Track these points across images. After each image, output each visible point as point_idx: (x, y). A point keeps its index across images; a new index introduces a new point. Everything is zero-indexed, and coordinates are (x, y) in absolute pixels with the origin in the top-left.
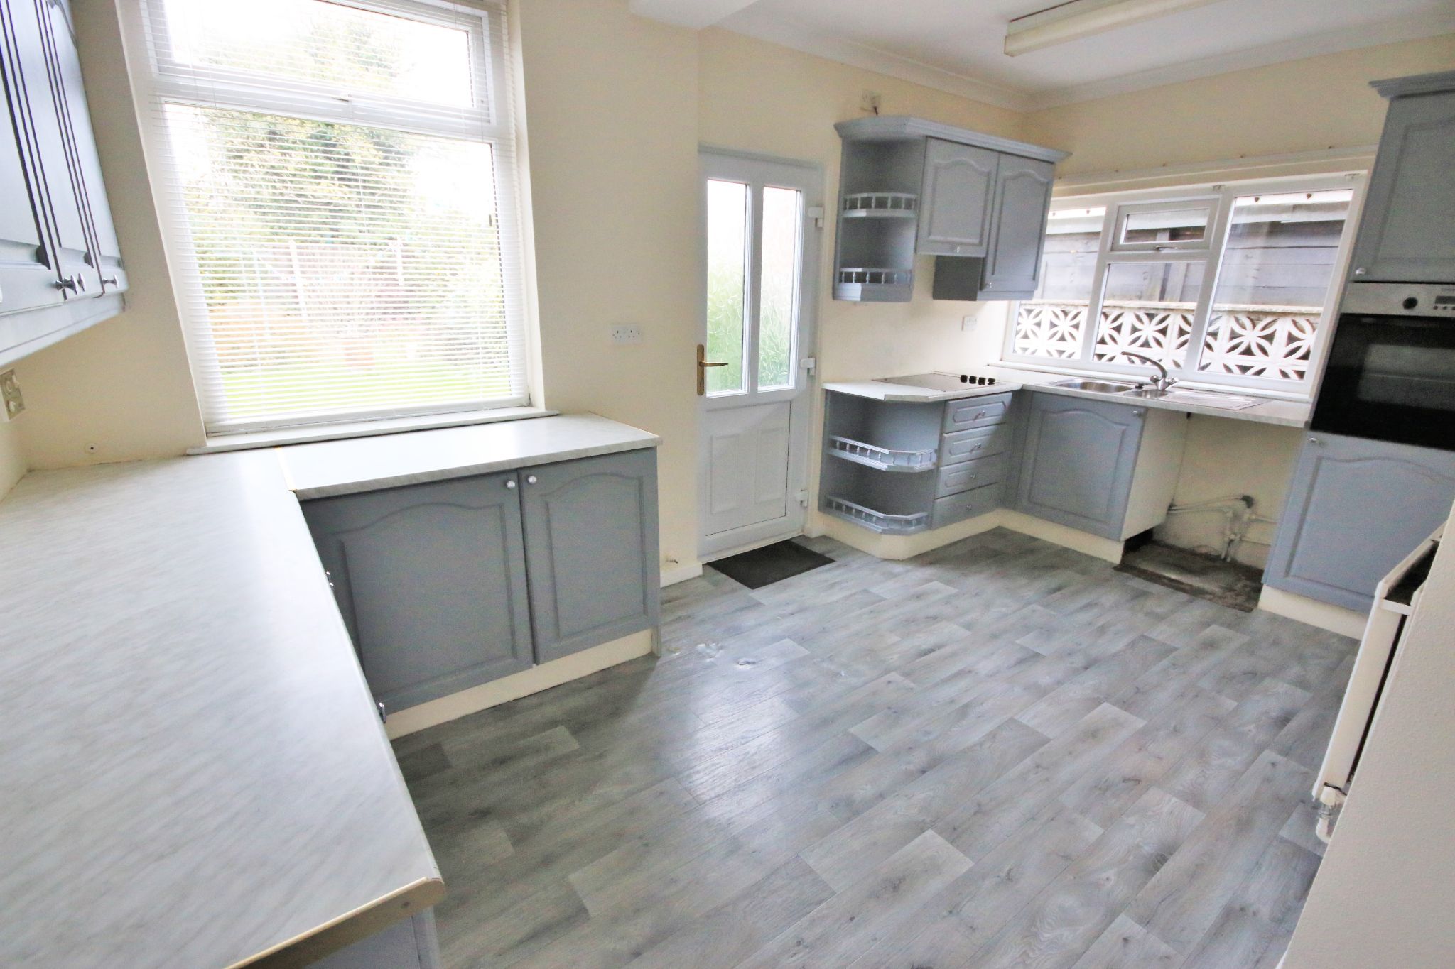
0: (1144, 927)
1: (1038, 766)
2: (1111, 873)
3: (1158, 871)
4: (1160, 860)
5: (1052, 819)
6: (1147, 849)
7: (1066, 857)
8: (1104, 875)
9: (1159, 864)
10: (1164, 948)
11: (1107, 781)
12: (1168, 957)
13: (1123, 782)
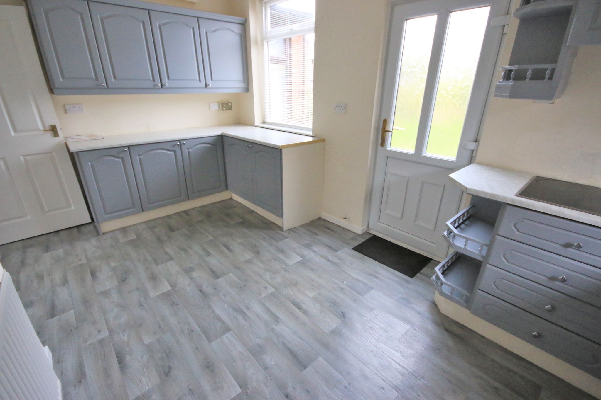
0: (100, 339)
1: (192, 331)
2: (125, 338)
3: (116, 357)
4: (121, 361)
5: (160, 327)
6: (128, 358)
7: (140, 325)
8: (126, 335)
9: (119, 359)
10: (89, 342)
11: (173, 359)
12: (86, 342)
13: (169, 367)
